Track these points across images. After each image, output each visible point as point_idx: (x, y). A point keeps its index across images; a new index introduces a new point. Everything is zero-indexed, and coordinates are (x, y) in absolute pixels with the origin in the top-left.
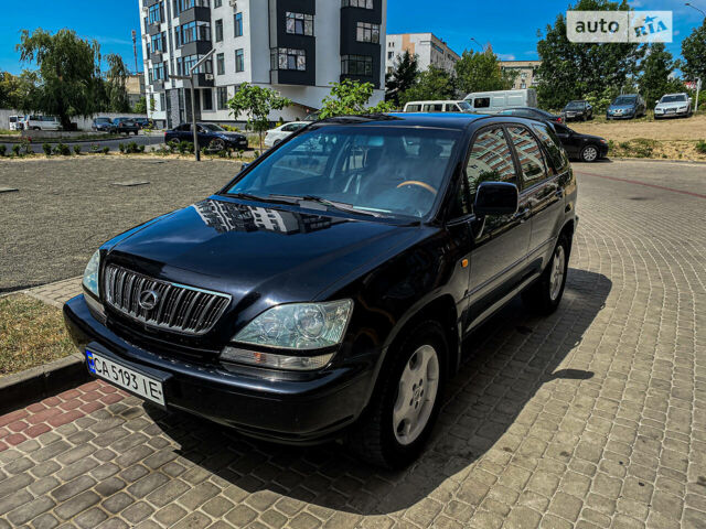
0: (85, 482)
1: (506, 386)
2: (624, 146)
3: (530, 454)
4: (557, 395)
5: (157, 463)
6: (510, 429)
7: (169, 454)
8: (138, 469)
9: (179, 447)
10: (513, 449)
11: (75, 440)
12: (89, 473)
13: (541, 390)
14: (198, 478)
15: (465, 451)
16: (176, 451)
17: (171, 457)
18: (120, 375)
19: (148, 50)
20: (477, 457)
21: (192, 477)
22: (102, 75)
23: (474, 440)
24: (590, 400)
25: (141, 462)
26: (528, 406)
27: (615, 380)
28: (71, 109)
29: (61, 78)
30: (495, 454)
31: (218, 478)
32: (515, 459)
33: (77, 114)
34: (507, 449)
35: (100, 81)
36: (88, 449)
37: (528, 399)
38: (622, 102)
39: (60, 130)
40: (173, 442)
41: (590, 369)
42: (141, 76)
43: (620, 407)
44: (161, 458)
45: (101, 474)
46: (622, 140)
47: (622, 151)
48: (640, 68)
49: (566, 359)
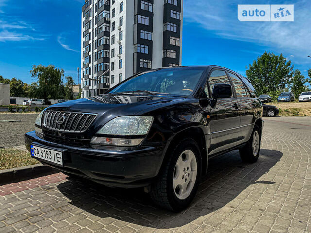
0: (23, 211)
1: (232, 185)
2: (286, 111)
3: (244, 209)
4: (258, 189)
5: (59, 206)
6: (234, 200)
7: (66, 203)
8: (49, 208)
9: (70, 201)
10: (235, 207)
11: (22, 197)
12: (25, 209)
13: (249, 187)
14: (77, 212)
15: (211, 207)
16: (69, 202)
17: (66, 204)
18: (44, 154)
19: (83, 74)
20: (217, 209)
21: (75, 211)
22: (64, 84)
23: (215, 203)
24: (273, 191)
25: (51, 206)
26: (242, 193)
27: (286, 185)
28: (49, 96)
29: (47, 84)
30: (226, 208)
31: (87, 212)
32: (236, 211)
33: (51, 98)
34: (231, 207)
35: (62, 87)
36: (27, 201)
37: (243, 190)
38: (284, 95)
39: (44, 104)
40: (68, 199)
41: (273, 181)
42: (79, 85)
43: (288, 194)
44: (61, 205)
45: (31, 209)
46: (286, 109)
47: (286, 113)
48: (291, 82)
49: (262, 177)
